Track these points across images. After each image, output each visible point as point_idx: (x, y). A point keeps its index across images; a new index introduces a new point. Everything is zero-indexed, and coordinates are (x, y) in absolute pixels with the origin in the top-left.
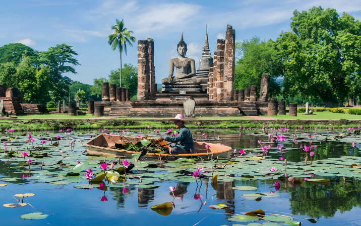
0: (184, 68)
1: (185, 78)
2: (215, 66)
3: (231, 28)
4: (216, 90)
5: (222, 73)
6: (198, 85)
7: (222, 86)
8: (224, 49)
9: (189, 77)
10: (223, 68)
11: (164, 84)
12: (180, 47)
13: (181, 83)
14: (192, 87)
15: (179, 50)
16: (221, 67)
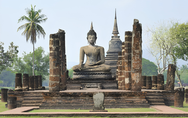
0: (95, 55)
1: (95, 65)
2: (123, 56)
3: (138, 22)
4: (124, 78)
5: (129, 63)
6: (108, 72)
7: (129, 76)
8: (131, 41)
9: (99, 64)
10: (131, 59)
11: (75, 71)
12: (90, 36)
13: (92, 70)
14: (101, 74)
15: (89, 39)
16: (129, 58)
